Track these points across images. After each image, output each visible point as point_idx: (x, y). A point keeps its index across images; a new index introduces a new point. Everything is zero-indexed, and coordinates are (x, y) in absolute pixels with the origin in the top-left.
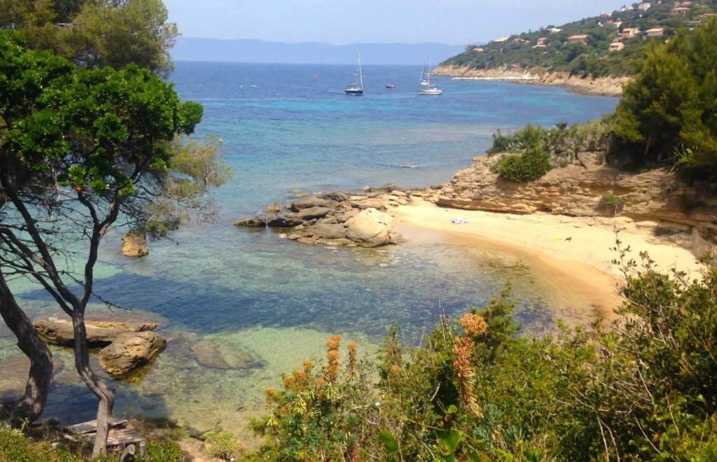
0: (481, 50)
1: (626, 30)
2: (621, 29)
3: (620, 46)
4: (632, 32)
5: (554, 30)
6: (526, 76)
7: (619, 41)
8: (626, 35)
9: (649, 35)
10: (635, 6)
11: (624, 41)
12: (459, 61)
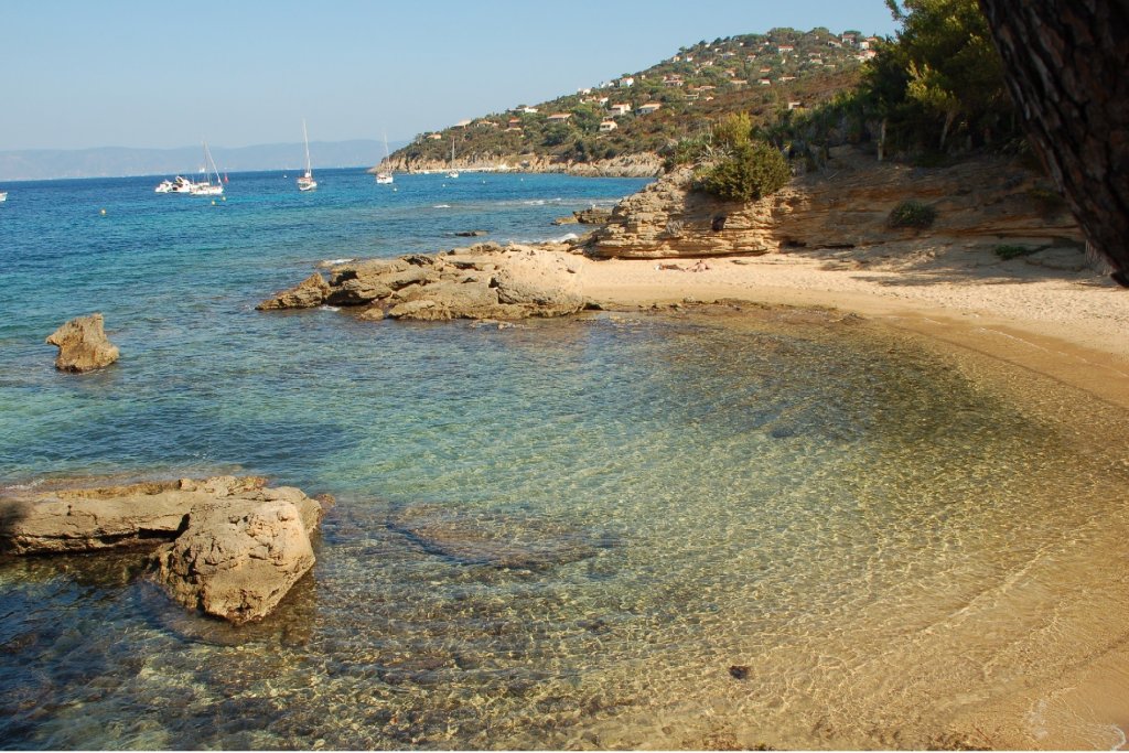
0: (439, 137)
1: (614, 106)
2: (608, 106)
3: (613, 125)
4: (624, 109)
5: (527, 110)
6: (504, 167)
7: (611, 120)
8: (617, 113)
9: (643, 112)
10: (617, 83)
11: (616, 118)
12: (412, 153)
